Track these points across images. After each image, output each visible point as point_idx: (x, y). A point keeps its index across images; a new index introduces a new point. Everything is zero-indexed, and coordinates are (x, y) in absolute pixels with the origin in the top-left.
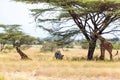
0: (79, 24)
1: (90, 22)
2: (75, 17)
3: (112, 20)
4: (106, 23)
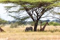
0: (29, 14)
2: (27, 10)
3: (46, 11)
4: (43, 13)
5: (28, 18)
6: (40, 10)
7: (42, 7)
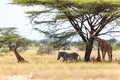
0: (76, 26)
3: (109, 21)
4: (102, 24)
5: (73, 34)
6: (96, 20)
7: (102, 14)
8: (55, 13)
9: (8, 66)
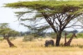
0: (49, 22)
1: (56, 20)
3: (72, 18)
5: (47, 27)
6: (64, 18)
7: (67, 13)
8: (35, 13)
9: (3, 50)
